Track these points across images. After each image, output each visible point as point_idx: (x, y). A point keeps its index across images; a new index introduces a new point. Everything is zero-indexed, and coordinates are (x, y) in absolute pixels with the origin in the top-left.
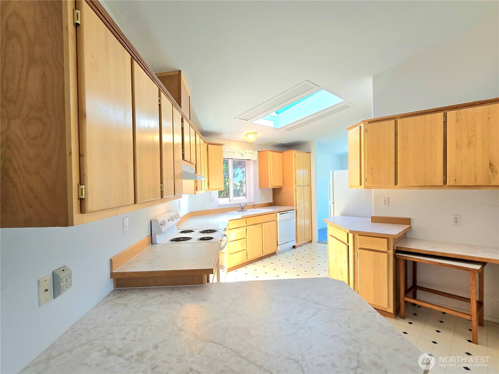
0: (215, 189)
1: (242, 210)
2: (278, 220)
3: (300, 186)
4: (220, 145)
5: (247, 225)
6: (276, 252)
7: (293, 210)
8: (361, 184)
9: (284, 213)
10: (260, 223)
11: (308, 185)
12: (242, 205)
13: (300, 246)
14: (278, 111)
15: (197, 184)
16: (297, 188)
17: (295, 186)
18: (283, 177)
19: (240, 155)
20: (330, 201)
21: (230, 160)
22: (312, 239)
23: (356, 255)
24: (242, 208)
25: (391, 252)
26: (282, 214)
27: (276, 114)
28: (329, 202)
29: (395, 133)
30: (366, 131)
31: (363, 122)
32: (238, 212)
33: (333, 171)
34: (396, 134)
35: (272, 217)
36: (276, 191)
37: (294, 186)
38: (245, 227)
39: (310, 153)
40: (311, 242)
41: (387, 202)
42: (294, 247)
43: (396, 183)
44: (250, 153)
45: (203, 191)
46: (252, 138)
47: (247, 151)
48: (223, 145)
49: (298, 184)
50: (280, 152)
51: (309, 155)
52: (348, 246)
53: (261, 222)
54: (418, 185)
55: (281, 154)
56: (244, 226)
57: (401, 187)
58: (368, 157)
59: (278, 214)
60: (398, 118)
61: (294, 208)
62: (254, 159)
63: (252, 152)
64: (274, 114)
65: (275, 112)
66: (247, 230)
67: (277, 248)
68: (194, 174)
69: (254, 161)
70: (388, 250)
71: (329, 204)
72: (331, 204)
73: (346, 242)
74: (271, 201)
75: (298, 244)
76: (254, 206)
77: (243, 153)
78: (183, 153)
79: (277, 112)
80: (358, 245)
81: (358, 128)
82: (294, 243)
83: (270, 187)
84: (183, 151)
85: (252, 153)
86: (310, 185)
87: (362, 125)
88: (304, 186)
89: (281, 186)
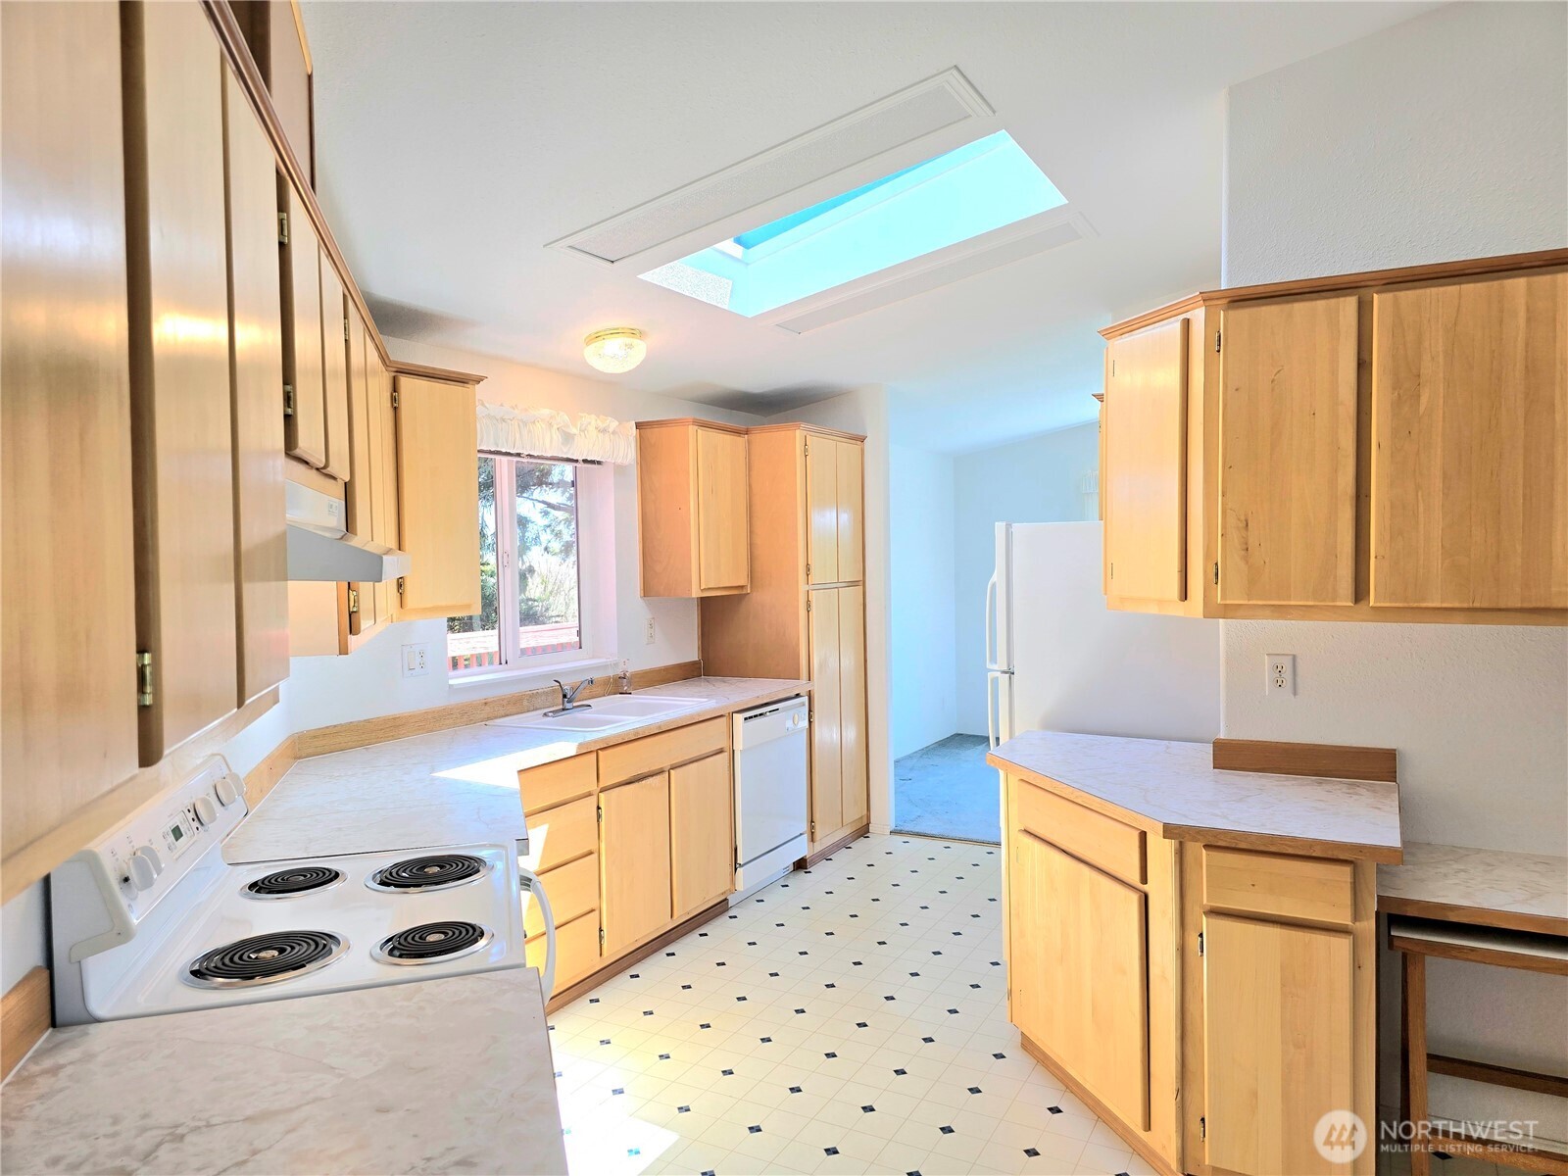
0: (435, 610)
1: (568, 706)
2: (738, 746)
3: (824, 587)
4: (462, 380)
5: (602, 784)
6: (726, 899)
7: (798, 695)
8: (1184, 596)
9: (761, 715)
10: (660, 772)
11: (853, 584)
12: (567, 683)
13: (825, 856)
14: (747, 235)
15: (352, 595)
16: (813, 595)
17: (807, 588)
18: (751, 546)
19: (557, 436)
20: (994, 660)
21: (505, 459)
22: (869, 818)
23: (1193, 941)
24: (565, 696)
25: (1368, 926)
26: (755, 716)
27: (740, 248)
28: (989, 666)
29: (1359, 359)
30: (1216, 343)
31: (1208, 298)
32: (545, 715)
33: (1008, 526)
34: (1363, 365)
35: (711, 736)
36: (715, 612)
37: (803, 587)
38: (594, 798)
39: (862, 440)
40: (863, 832)
41: (1287, 675)
42: (801, 865)
43: (1360, 593)
44: (604, 431)
45: (381, 626)
46: (616, 357)
47: (592, 421)
48: (478, 380)
49: (815, 578)
50: (737, 432)
51: (855, 447)
52: (1146, 897)
53: (666, 765)
54: (1465, 605)
55: (741, 441)
56: (589, 794)
57: (1382, 614)
58: (1228, 467)
59: (739, 718)
60: (1377, 288)
61: (801, 685)
62: (619, 461)
63: (614, 424)
64: (729, 246)
65: (732, 239)
66: (603, 812)
67: (733, 882)
68: (339, 536)
69: (619, 469)
70: (1356, 917)
71: (990, 675)
72: (998, 674)
73: (1134, 877)
74: (692, 654)
75: (818, 847)
76: (619, 685)
77: (574, 431)
78: (290, 411)
79: (738, 241)
80: (1204, 895)
81: (1174, 327)
82: (801, 849)
83: (696, 593)
84: (288, 399)
85: (614, 433)
86: (861, 583)
87: (1198, 316)
88: (837, 587)
89: (742, 587)
